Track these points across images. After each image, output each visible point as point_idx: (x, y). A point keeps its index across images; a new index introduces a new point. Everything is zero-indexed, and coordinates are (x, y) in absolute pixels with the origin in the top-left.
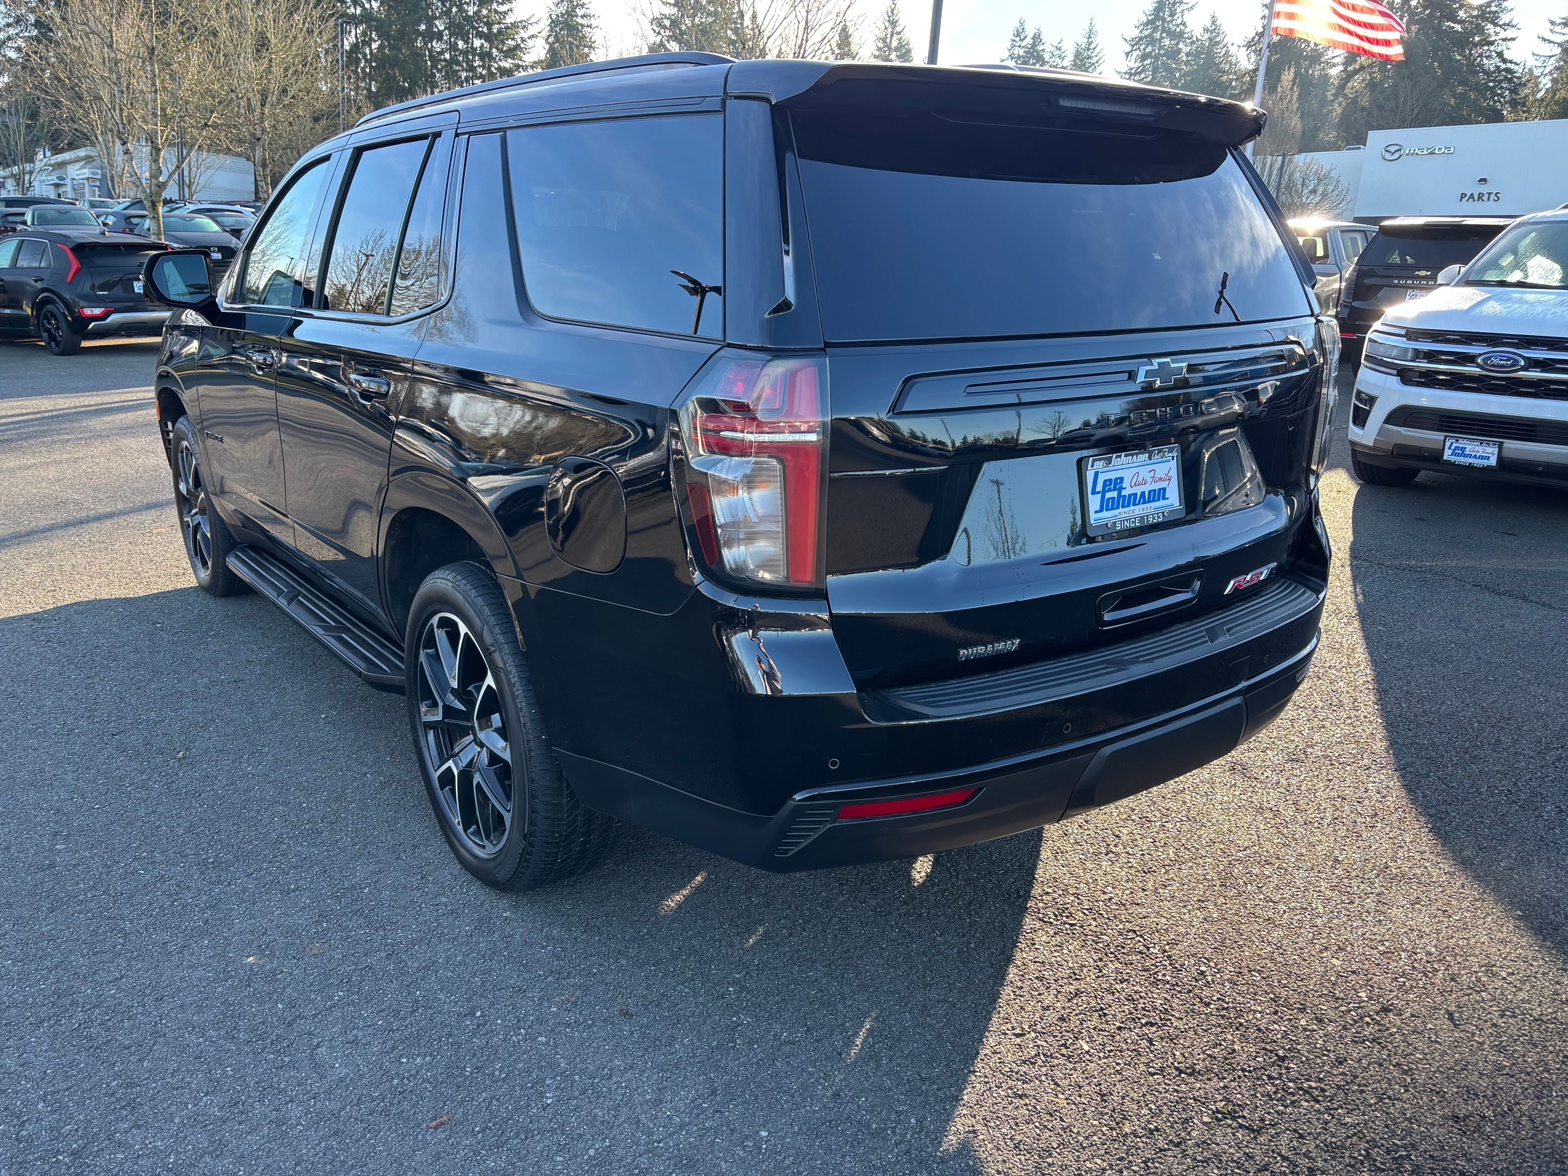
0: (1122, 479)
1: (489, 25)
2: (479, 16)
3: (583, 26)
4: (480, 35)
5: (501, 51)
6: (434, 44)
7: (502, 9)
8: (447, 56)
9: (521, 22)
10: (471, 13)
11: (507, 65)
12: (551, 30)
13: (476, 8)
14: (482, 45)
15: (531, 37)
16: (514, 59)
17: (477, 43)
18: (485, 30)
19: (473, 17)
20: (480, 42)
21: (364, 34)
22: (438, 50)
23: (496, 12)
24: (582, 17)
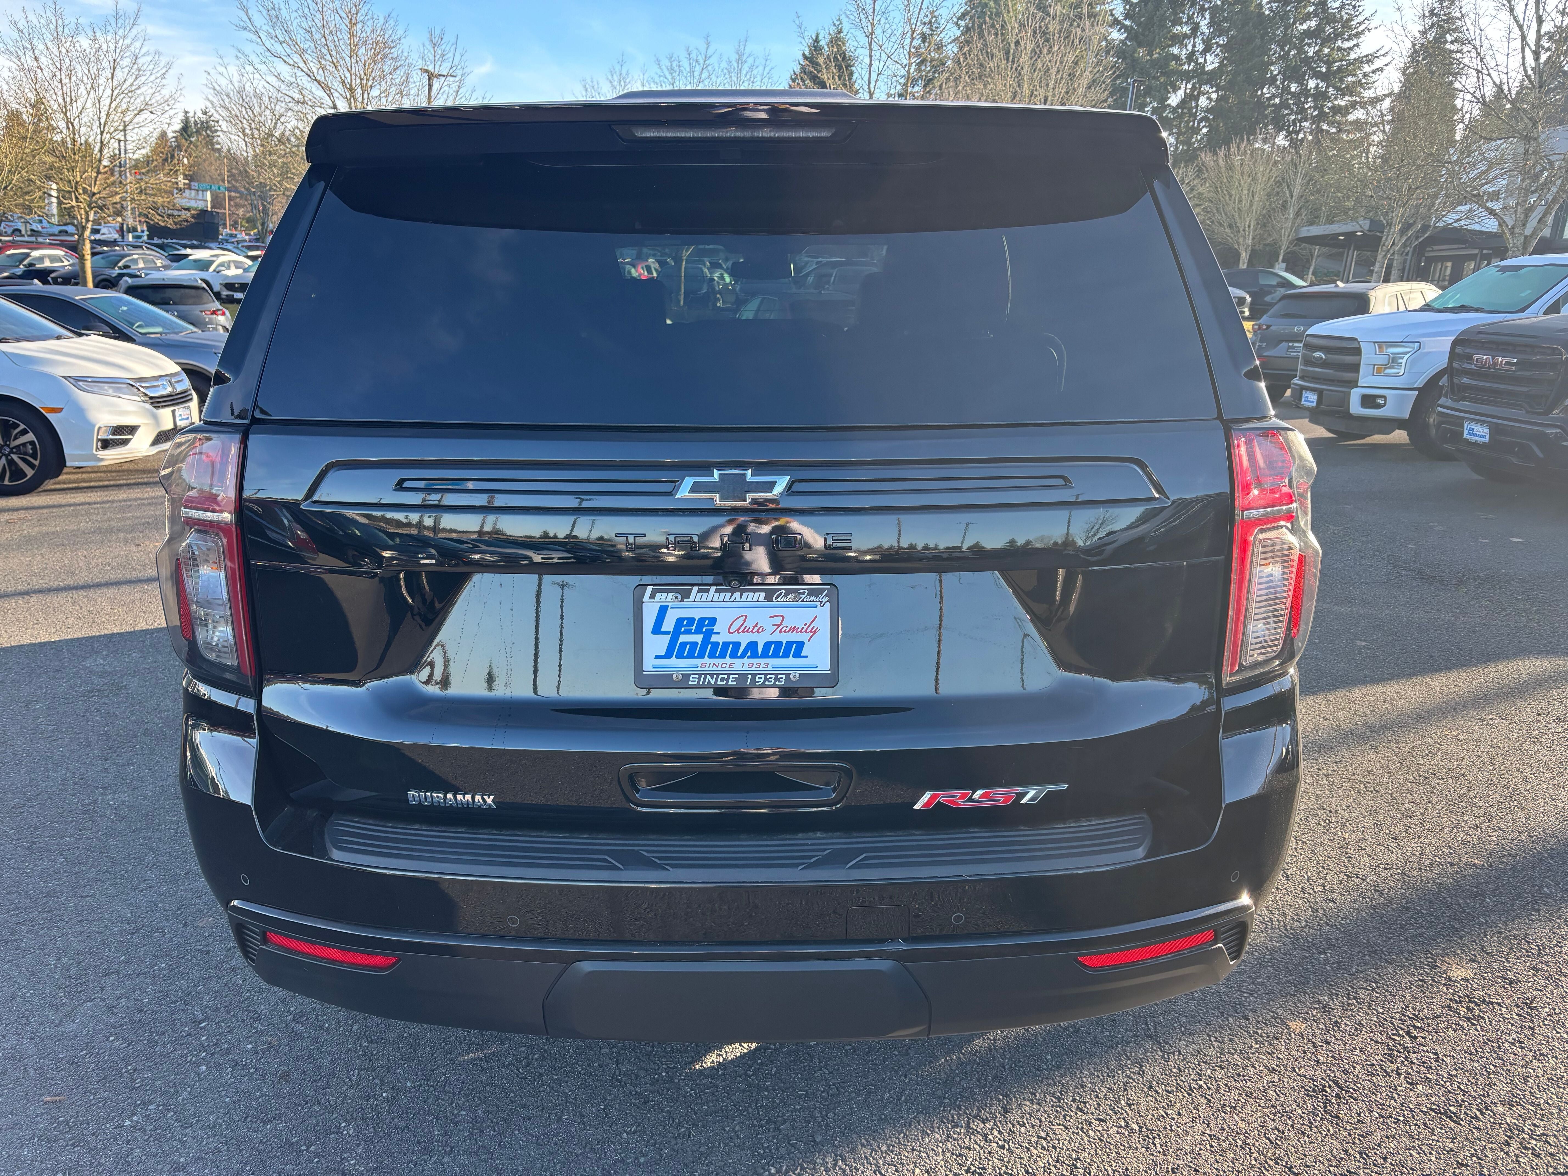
0: (713, 621)
1: (1329, 64)
2: (1319, 56)
3: (1451, 52)
4: (1317, 75)
5: (1338, 89)
6: (1265, 90)
7: (1347, 45)
8: (1277, 101)
9: (1366, 56)
10: (1311, 54)
11: (1343, 103)
12: (1412, 61)
13: (1317, 48)
14: (1318, 85)
15: (1374, 72)
16: (1351, 96)
17: (1312, 84)
18: (1324, 70)
19: (1313, 57)
20: (1315, 82)
21: (1194, 88)
22: (1268, 95)
23: (1340, 49)
24: (1452, 42)
